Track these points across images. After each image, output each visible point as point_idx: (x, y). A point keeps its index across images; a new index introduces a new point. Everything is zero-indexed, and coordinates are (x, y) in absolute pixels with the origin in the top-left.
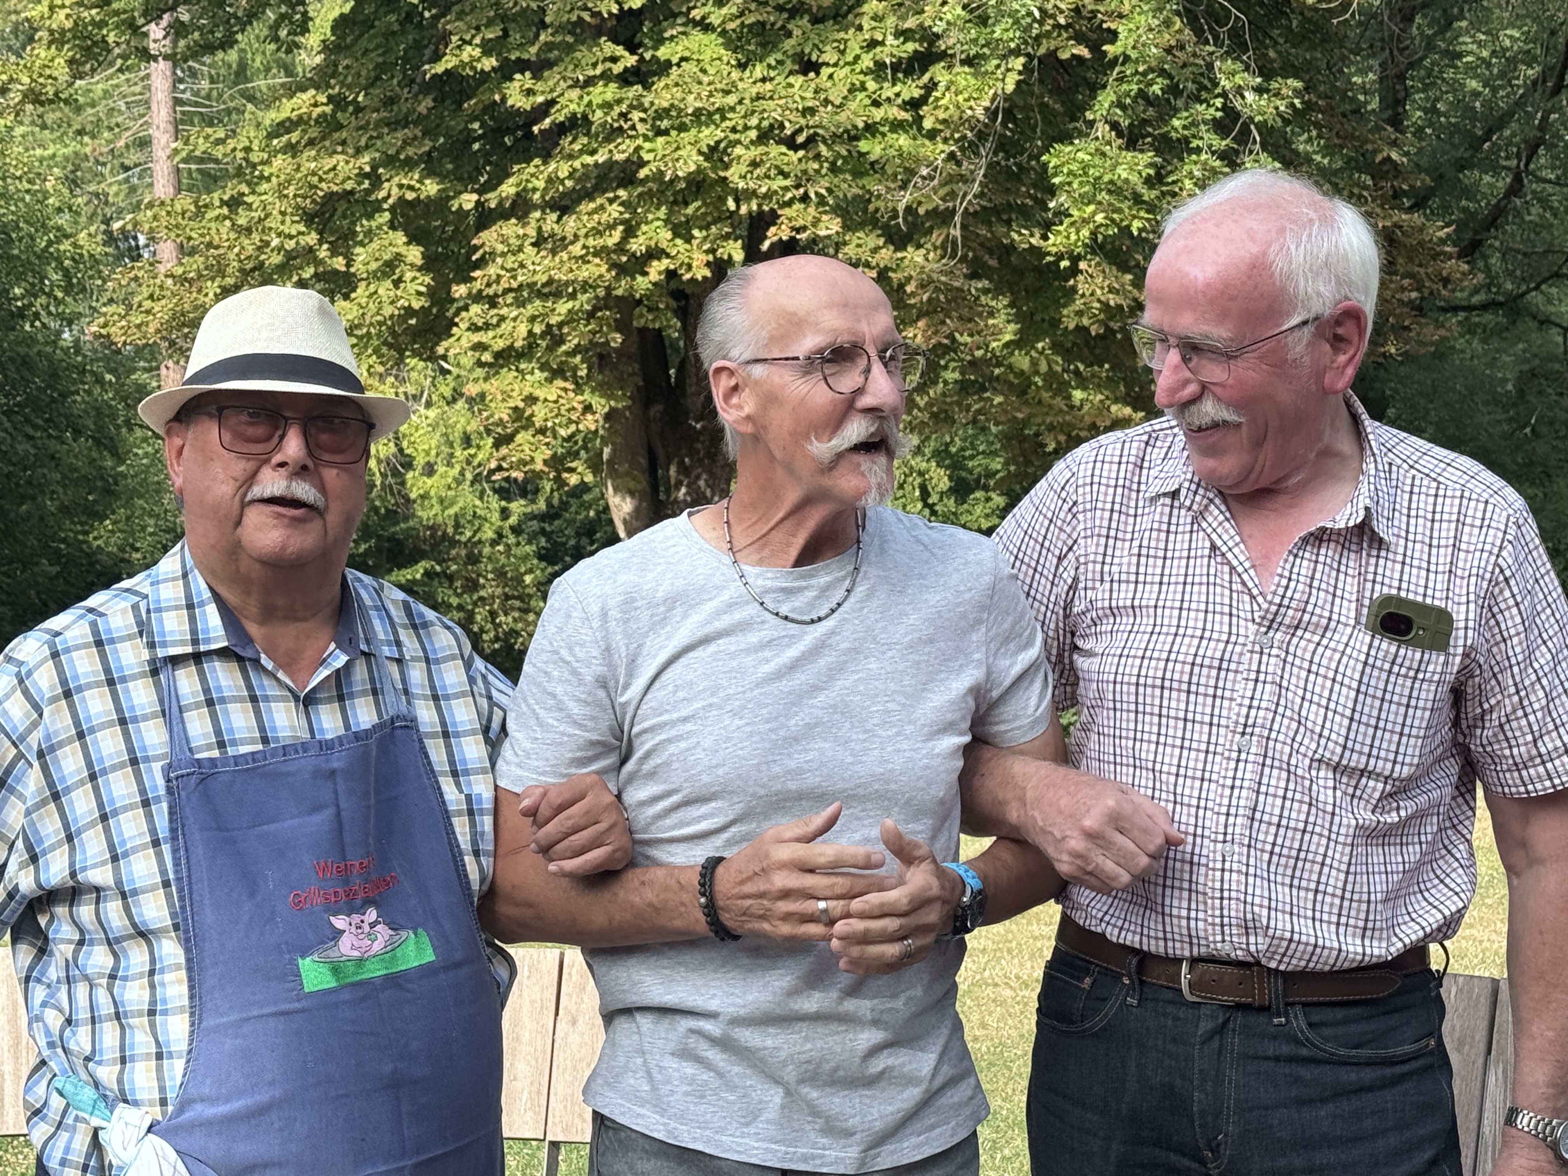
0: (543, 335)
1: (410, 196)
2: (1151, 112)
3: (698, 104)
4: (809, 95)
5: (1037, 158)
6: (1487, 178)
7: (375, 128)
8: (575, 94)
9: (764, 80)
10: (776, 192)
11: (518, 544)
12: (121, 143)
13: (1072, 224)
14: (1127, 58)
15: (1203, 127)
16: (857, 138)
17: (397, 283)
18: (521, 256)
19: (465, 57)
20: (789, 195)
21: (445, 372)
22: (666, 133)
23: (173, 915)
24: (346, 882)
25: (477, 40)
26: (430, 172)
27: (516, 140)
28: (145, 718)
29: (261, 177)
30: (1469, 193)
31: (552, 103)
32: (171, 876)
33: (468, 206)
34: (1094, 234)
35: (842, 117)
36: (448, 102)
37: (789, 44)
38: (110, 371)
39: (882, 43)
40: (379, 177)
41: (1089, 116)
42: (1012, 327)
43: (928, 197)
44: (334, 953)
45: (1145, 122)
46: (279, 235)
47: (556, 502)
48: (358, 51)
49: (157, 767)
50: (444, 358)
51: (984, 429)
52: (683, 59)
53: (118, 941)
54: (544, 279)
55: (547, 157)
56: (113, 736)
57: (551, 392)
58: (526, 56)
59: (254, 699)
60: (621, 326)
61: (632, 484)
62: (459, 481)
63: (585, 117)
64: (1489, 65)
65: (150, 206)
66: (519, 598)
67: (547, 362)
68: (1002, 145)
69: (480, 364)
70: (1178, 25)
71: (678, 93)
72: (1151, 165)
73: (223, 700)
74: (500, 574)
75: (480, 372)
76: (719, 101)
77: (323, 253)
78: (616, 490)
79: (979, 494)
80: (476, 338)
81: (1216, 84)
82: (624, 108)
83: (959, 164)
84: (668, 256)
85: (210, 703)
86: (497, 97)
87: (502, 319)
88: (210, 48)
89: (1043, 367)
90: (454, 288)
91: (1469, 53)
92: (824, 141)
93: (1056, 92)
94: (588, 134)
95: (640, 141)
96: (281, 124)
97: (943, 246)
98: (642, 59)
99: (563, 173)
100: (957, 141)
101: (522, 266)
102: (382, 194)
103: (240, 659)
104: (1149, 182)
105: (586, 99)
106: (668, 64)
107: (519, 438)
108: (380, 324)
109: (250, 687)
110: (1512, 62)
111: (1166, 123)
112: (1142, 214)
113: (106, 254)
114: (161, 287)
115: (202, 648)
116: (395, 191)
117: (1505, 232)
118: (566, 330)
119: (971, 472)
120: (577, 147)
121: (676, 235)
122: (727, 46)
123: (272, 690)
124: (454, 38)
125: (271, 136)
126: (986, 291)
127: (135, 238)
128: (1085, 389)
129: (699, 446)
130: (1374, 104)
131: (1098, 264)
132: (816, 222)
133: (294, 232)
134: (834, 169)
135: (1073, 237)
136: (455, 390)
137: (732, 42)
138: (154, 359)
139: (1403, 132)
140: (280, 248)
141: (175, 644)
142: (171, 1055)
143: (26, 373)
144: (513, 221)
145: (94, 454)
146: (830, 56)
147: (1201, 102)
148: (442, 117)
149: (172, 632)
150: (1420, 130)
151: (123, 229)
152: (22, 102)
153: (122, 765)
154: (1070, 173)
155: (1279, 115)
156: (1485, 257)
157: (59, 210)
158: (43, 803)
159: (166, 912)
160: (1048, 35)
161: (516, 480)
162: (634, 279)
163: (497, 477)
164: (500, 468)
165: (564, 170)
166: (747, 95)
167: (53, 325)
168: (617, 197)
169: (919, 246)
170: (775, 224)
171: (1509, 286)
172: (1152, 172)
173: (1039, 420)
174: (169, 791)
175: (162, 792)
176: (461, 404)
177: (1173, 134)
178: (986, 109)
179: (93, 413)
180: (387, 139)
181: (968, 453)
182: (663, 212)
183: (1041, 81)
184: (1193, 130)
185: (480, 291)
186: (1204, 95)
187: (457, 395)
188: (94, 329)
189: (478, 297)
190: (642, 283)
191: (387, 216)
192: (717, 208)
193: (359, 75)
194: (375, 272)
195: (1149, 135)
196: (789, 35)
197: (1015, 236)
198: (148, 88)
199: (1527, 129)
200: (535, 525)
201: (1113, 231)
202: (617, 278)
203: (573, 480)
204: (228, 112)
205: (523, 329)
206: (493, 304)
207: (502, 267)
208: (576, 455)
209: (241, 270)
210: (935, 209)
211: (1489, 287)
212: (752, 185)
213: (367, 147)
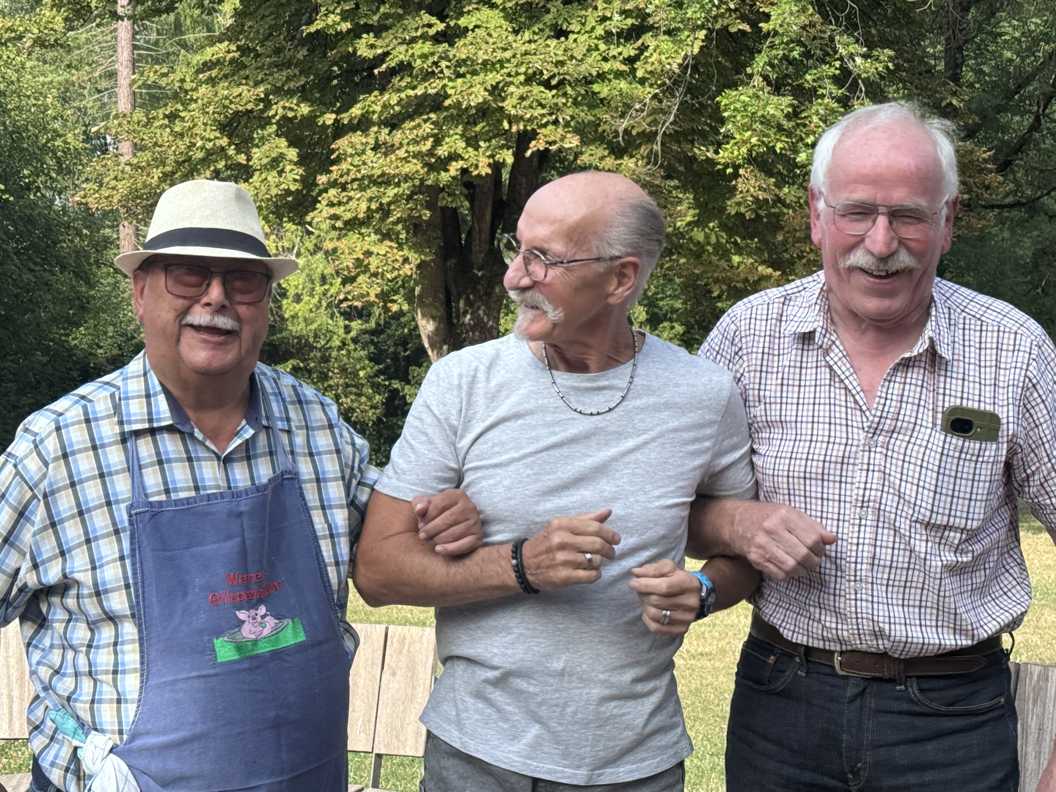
0: (377, 211)
1: (290, 114)
2: (791, 69)
3: (485, 57)
4: (560, 52)
5: (713, 99)
6: (1017, 118)
7: (269, 68)
8: (403, 48)
9: (530, 42)
10: (536, 118)
11: (355, 350)
12: (97, 74)
13: (736, 144)
14: (776, 33)
15: (827, 81)
16: (592, 82)
17: (280, 173)
18: (364, 157)
19: (330, 21)
20: (545, 120)
21: (309, 233)
22: (463, 76)
23: (131, 607)
24: (248, 588)
25: (338, 11)
26: (304, 99)
27: (363, 78)
28: (117, 472)
29: (191, 100)
30: (1004, 129)
31: (387, 54)
32: (131, 581)
33: (329, 122)
34: (750, 151)
35: (582, 68)
36: (317, 52)
37: (548, 18)
38: (87, 228)
39: (610, 19)
40: (270, 101)
41: (749, 70)
42: (692, 212)
43: (639, 123)
44: (238, 637)
45: (787, 76)
46: (202, 139)
47: (382, 322)
48: (258, 15)
49: (123, 506)
50: (310, 224)
51: (671, 280)
52: (477, 27)
53: (94, 623)
54: (379, 172)
55: (383, 90)
56: (95, 486)
57: (382, 249)
58: (370, 22)
59: (190, 459)
60: (429, 206)
61: (434, 312)
62: (318, 307)
63: (409, 64)
64: (1020, 42)
65: (116, 117)
66: (356, 386)
67: (380, 229)
68: (690, 90)
69: (334, 228)
70: (811, 10)
71: (472, 49)
72: (791, 105)
73: (169, 461)
74: (343, 370)
75: (335, 234)
76: (499, 55)
77: (231, 151)
78: (423, 315)
79: (666, 324)
80: (332, 211)
81: (836, 52)
82: (436, 58)
83: (660, 101)
84: (463, 159)
85: (160, 462)
86: (350, 49)
87: (350, 199)
88: (159, 12)
89: (713, 240)
90: (319, 177)
91: (1006, 34)
92: (570, 85)
93: (725, 53)
94: (410, 75)
95: (446, 81)
96: (205, 64)
97: (649, 157)
98: (448, 26)
99: (394, 101)
100: (659, 86)
101: (364, 163)
102: (271, 113)
103: (181, 433)
104: (788, 117)
105: (410, 52)
106: (466, 30)
107: (360, 279)
108: (268, 200)
109: (187, 451)
110: (1036, 42)
111: (802, 77)
112: (783, 138)
113: (86, 149)
114: (123, 171)
115: (155, 425)
116: (280, 111)
117: (1027, 155)
118: (392, 207)
119: (661, 309)
120: (403, 84)
121: (468, 144)
122: (506, 18)
123: (202, 454)
124: (323, 9)
125: (198, 71)
126: (676, 188)
127: (105, 138)
128: (741, 255)
129: (479, 287)
130: (941, 66)
131: (752, 171)
132: (563, 138)
133: (212, 137)
134: (576, 103)
135: (736, 153)
136: (316, 245)
137: (510, 15)
138: (116, 220)
139: (960, 87)
140: (203, 147)
141: (137, 422)
142: (126, 701)
143: (29, 227)
144: (359, 133)
145: (74, 283)
146: (575, 27)
147: (826, 63)
148: (313, 62)
149: (135, 414)
150: (971, 85)
151: (98, 132)
152: (33, 46)
153: (100, 506)
154: (735, 109)
155: (878, 73)
156: (1014, 173)
157: (55, 118)
158: (45, 528)
159: (127, 605)
160: (722, 15)
161: (356, 307)
162: (439, 174)
163: (344, 305)
164: (346, 299)
165: (394, 99)
166: (519, 52)
167: (48, 194)
168: (429, 119)
169: (631, 156)
170: (534, 139)
171: (1029, 192)
172: (790, 110)
173: (709, 275)
174: (131, 523)
175: (127, 524)
176: (320, 255)
177: (806, 85)
178: (680, 65)
179: (73, 255)
180: (276, 75)
181: (659, 296)
182: (460, 129)
183: (717, 47)
184: (820, 83)
185: (336, 180)
186: (828, 59)
187: (317, 248)
188: (77, 199)
189: (333, 184)
190: (445, 177)
191: (275, 127)
192: (497, 128)
193: (258, 32)
194: (265, 165)
195: (789, 84)
196: (548, 11)
197: (696, 151)
198: (116, 38)
199: (1045, 86)
200: (367, 337)
201: (763, 149)
202: (428, 173)
203: (394, 308)
204: (168, 54)
205: (364, 206)
206: (344, 189)
207: (352, 164)
208: (396, 292)
209: (176, 162)
210: (643, 132)
211: (1015, 192)
212: (520, 112)
213: (262, 81)
